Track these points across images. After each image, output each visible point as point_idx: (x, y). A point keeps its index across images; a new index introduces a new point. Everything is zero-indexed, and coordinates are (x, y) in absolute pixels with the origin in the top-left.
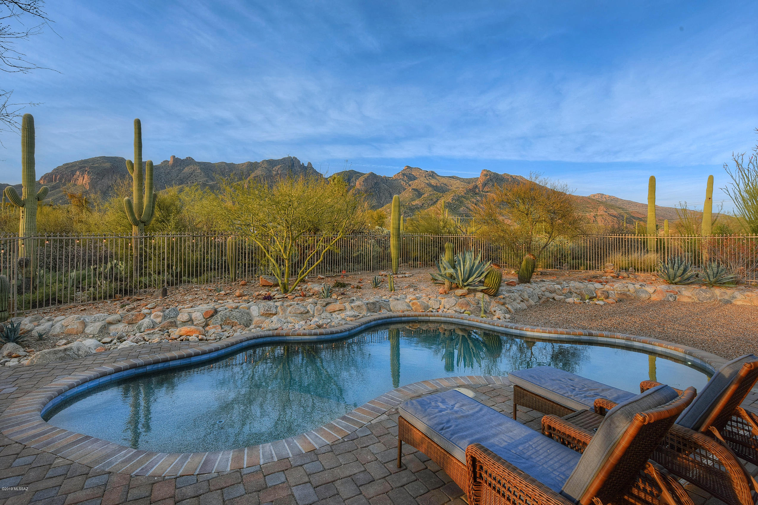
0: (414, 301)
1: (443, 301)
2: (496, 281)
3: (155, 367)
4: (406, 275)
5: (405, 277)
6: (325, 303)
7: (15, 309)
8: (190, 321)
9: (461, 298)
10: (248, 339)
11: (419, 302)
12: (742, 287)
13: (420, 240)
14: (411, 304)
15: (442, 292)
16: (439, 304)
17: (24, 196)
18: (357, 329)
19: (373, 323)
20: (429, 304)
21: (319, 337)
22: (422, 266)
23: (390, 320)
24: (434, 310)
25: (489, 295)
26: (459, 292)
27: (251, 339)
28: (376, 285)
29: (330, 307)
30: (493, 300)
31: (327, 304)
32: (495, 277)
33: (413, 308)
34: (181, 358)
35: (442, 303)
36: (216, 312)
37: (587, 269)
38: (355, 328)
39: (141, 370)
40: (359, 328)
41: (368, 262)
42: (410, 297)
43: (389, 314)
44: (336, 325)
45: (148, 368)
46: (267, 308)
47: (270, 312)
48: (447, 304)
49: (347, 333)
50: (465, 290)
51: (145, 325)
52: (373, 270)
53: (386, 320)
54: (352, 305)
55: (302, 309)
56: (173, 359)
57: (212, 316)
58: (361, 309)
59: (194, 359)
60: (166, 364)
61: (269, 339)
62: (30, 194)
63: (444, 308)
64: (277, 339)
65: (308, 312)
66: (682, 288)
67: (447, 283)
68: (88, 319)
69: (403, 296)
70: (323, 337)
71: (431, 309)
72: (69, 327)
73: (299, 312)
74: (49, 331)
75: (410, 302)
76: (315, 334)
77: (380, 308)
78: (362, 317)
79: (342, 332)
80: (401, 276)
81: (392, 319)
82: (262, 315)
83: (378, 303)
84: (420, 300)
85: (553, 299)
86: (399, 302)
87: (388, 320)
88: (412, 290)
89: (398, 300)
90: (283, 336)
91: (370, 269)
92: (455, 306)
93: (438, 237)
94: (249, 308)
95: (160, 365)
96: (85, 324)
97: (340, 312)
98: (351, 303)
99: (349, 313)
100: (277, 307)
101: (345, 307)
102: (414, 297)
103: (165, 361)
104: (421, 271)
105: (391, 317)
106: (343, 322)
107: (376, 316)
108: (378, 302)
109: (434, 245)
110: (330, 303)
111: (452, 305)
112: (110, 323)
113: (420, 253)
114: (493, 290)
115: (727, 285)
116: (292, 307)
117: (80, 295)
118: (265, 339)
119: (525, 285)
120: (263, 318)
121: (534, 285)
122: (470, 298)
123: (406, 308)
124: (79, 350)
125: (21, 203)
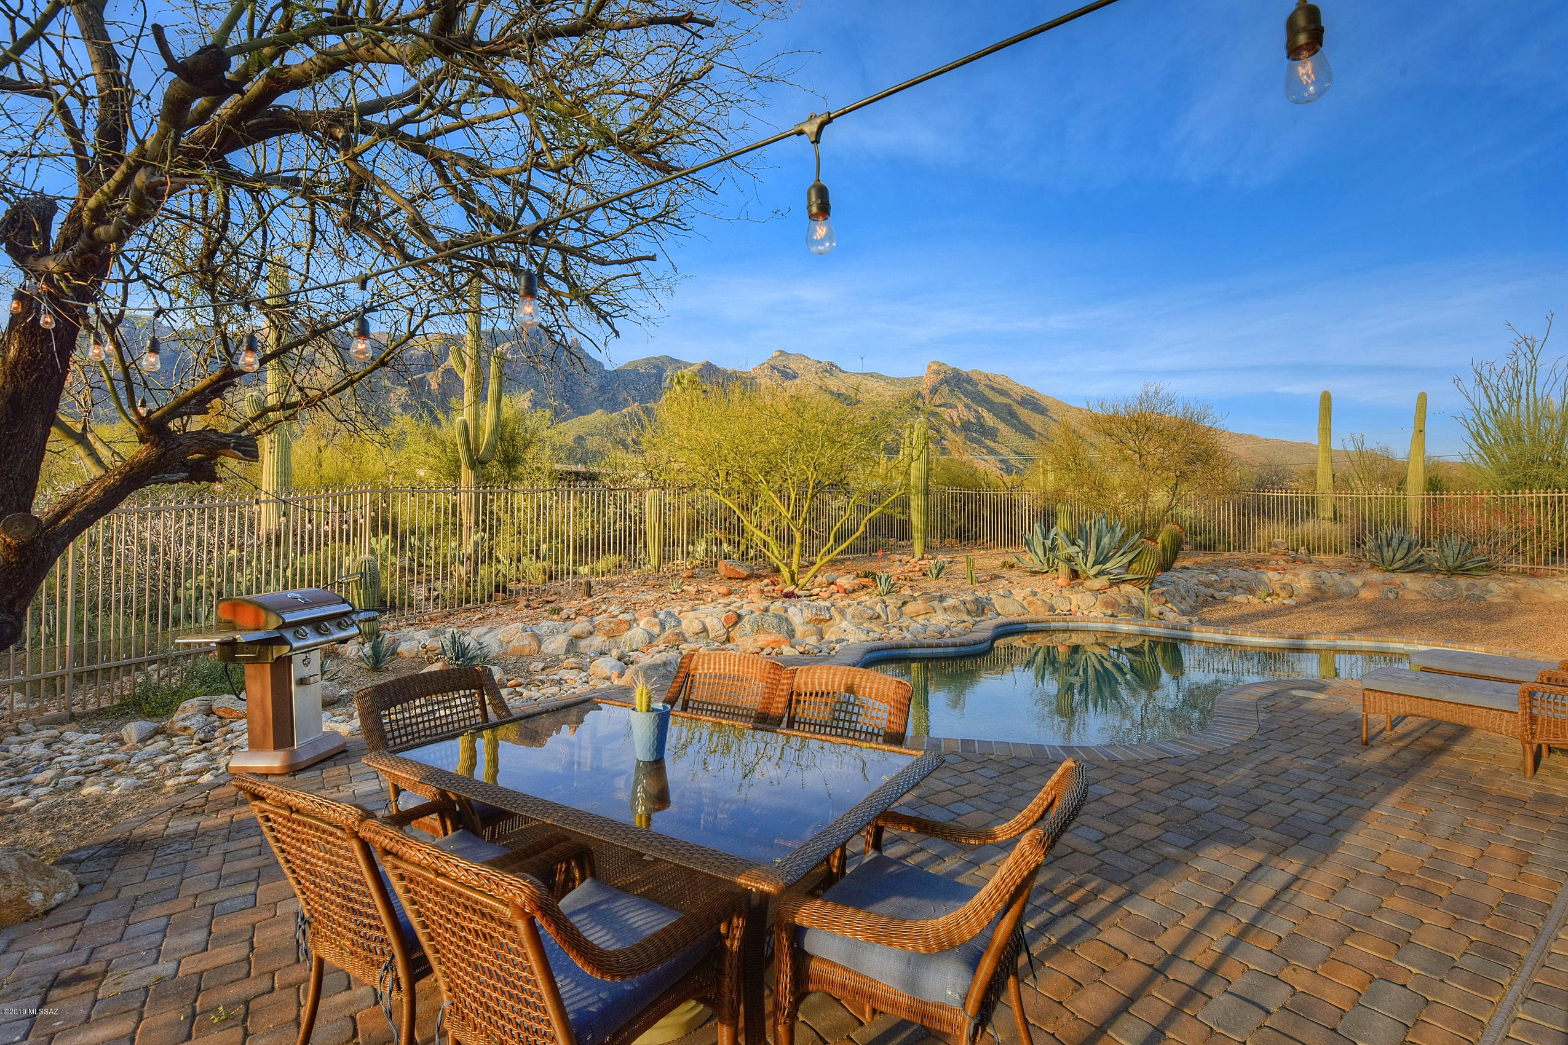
0: (1030, 598)
1: (1072, 597)
2: (1152, 566)
6: (900, 603)
8: (705, 631)
9: (1100, 594)
11: (1038, 600)
12: (1499, 576)
14: (1025, 603)
15: (1063, 584)
16: (1068, 603)
20: (1054, 603)
21: (957, 649)
24: (1066, 613)
25: (1141, 589)
26: (1095, 584)
28: (938, 574)
29: (910, 609)
31: (904, 604)
32: (1150, 559)
33: (1032, 609)
35: (1073, 601)
36: (740, 617)
37: (1229, 550)
44: (962, 633)
46: (814, 610)
47: (821, 617)
48: (1080, 602)
50: (1105, 581)
51: (638, 639)
57: (736, 623)
58: (959, 612)
61: (885, 653)
63: (1080, 608)
64: (896, 652)
65: (879, 617)
66: (1406, 578)
67: (1064, 570)
70: (963, 649)
71: (1059, 611)
75: (1023, 600)
77: (983, 610)
78: (976, 623)
79: (975, 643)
82: (810, 622)
84: (1038, 597)
85: (1213, 597)
86: (1008, 600)
87: (1009, 628)
89: (1004, 597)
92: (1096, 606)
96: (538, 639)
97: (927, 617)
101: (934, 608)
102: (1025, 592)
106: (964, 629)
110: (908, 602)
111: (1090, 605)
112: (578, 638)
115: (1474, 573)
116: (852, 608)
119: (1170, 573)
120: (811, 627)
121: (1180, 574)
122: (1114, 594)
123: (1019, 610)
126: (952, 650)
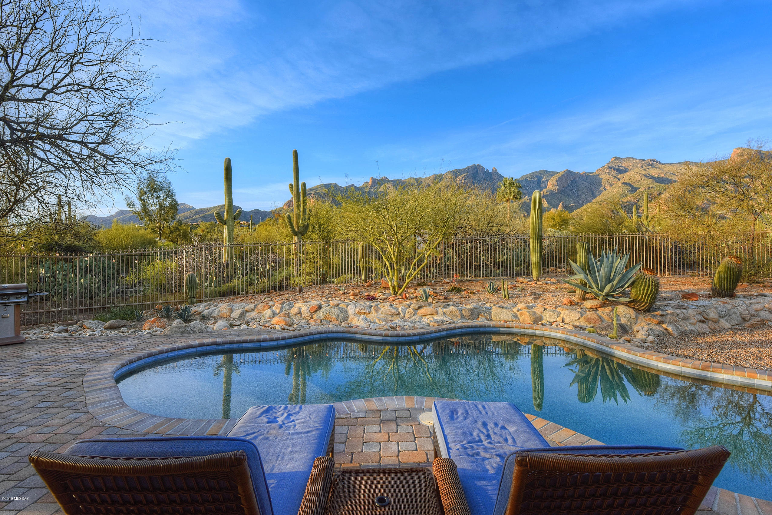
0: (523, 311)
1: (562, 312)
2: (647, 292)
3: (232, 346)
4: (549, 282)
6: (417, 306)
7: (204, 297)
8: (300, 313)
9: (589, 311)
10: (318, 333)
11: (529, 312)
14: (518, 314)
15: (566, 302)
16: (556, 316)
17: (225, 217)
18: (432, 335)
19: (460, 330)
20: (543, 315)
21: (385, 338)
23: (484, 329)
24: (548, 323)
25: (636, 310)
26: (588, 304)
27: (322, 333)
28: (491, 290)
29: (422, 311)
30: (641, 317)
31: (420, 308)
32: (645, 286)
33: (521, 318)
34: (252, 341)
35: (562, 316)
36: (320, 307)
38: (428, 333)
39: (220, 347)
40: (437, 334)
42: (520, 306)
43: (485, 322)
44: (409, 328)
45: (227, 346)
46: (362, 307)
48: (568, 317)
49: (418, 337)
51: (268, 314)
53: (478, 329)
54: (445, 310)
55: (393, 311)
56: (246, 342)
57: (316, 311)
58: (454, 315)
59: (263, 344)
60: (241, 345)
61: (340, 335)
62: (229, 216)
63: (563, 321)
65: (399, 314)
67: (578, 292)
68: (235, 306)
70: (389, 338)
71: (543, 322)
72: (222, 312)
73: (389, 313)
74: (212, 313)
75: (518, 311)
76: (380, 335)
77: (478, 315)
78: (450, 323)
81: (487, 329)
82: (358, 313)
83: (476, 311)
84: (533, 310)
86: (504, 310)
87: (481, 329)
88: (531, 298)
89: (503, 308)
90: (351, 333)
92: (580, 321)
94: (347, 306)
95: (236, 346)
96: (232, 311)
97: (431, 317)
98: (444, 307)
99: (439, 318)
100: (371, 307)
101: (437, 311)
102: (524, 306)
103: (239, 342)
105: (485, 327)
107: (470, 323)
108: (476, 309)
110: (424, 307)
111: (575, 319)
112: (247, 311)
114: (644, 304)
116: (384, 308)
117: (251, 289)
118: (336, 335)
119: (721, 299)
120: (357, 316)
121: (739, 301)
122: (604, 312)
123: (510, 317)
124: (194, 327)
125: (224, 222)
126: (381, 338)
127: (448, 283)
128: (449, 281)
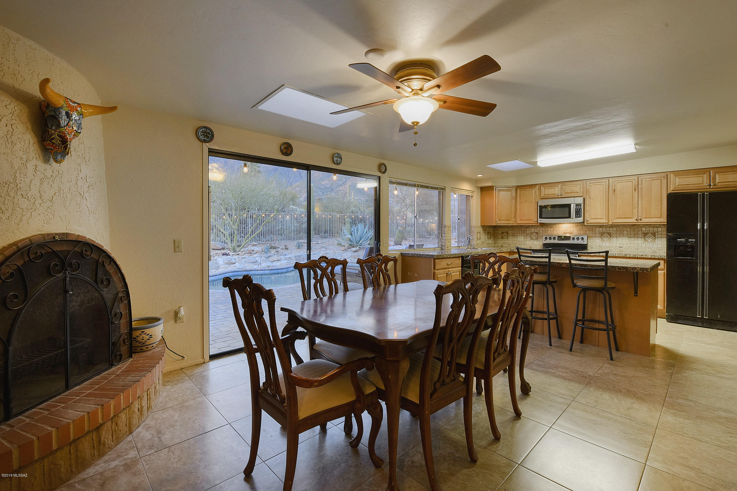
4: (319, 242)
5: (318, 243)
13: (329, 217)
15: (343, 250)
16: (341, 257)
22: (331, 237)
26: (354, 249)
28: (299, 247)
29: (271, 259)
31: (269, 257)
41: (288, 234)
42: (322, 253)
46: (229, 259)
47: (231, 262)
48: (347, 257)
50: (357, 248)
52: (293, 239)
54: (286, 257)
55: (253, 260)
58: (291, 260)
67: (346, 245)
69: (318, 252)
73: (251, 261)
77: (304, 259)
80: (315, 243)
82: (226, 264)
88: (323, 249)
89: (315, 254)
91: (291, 239)
93: (343, 215)
97: (278, 261)
99: (284, 262)
100: (235, 259)
101: (281, 258)
102: (325, 252)
104: (330, 240)
106: (283, 265)
109: (340, 221)
110: (271, 256)
111: (350, 257)
113: (329, 227)
116: (245, 259)
120: (226, 266)
127: (256, 245)
128: (256, 244)
